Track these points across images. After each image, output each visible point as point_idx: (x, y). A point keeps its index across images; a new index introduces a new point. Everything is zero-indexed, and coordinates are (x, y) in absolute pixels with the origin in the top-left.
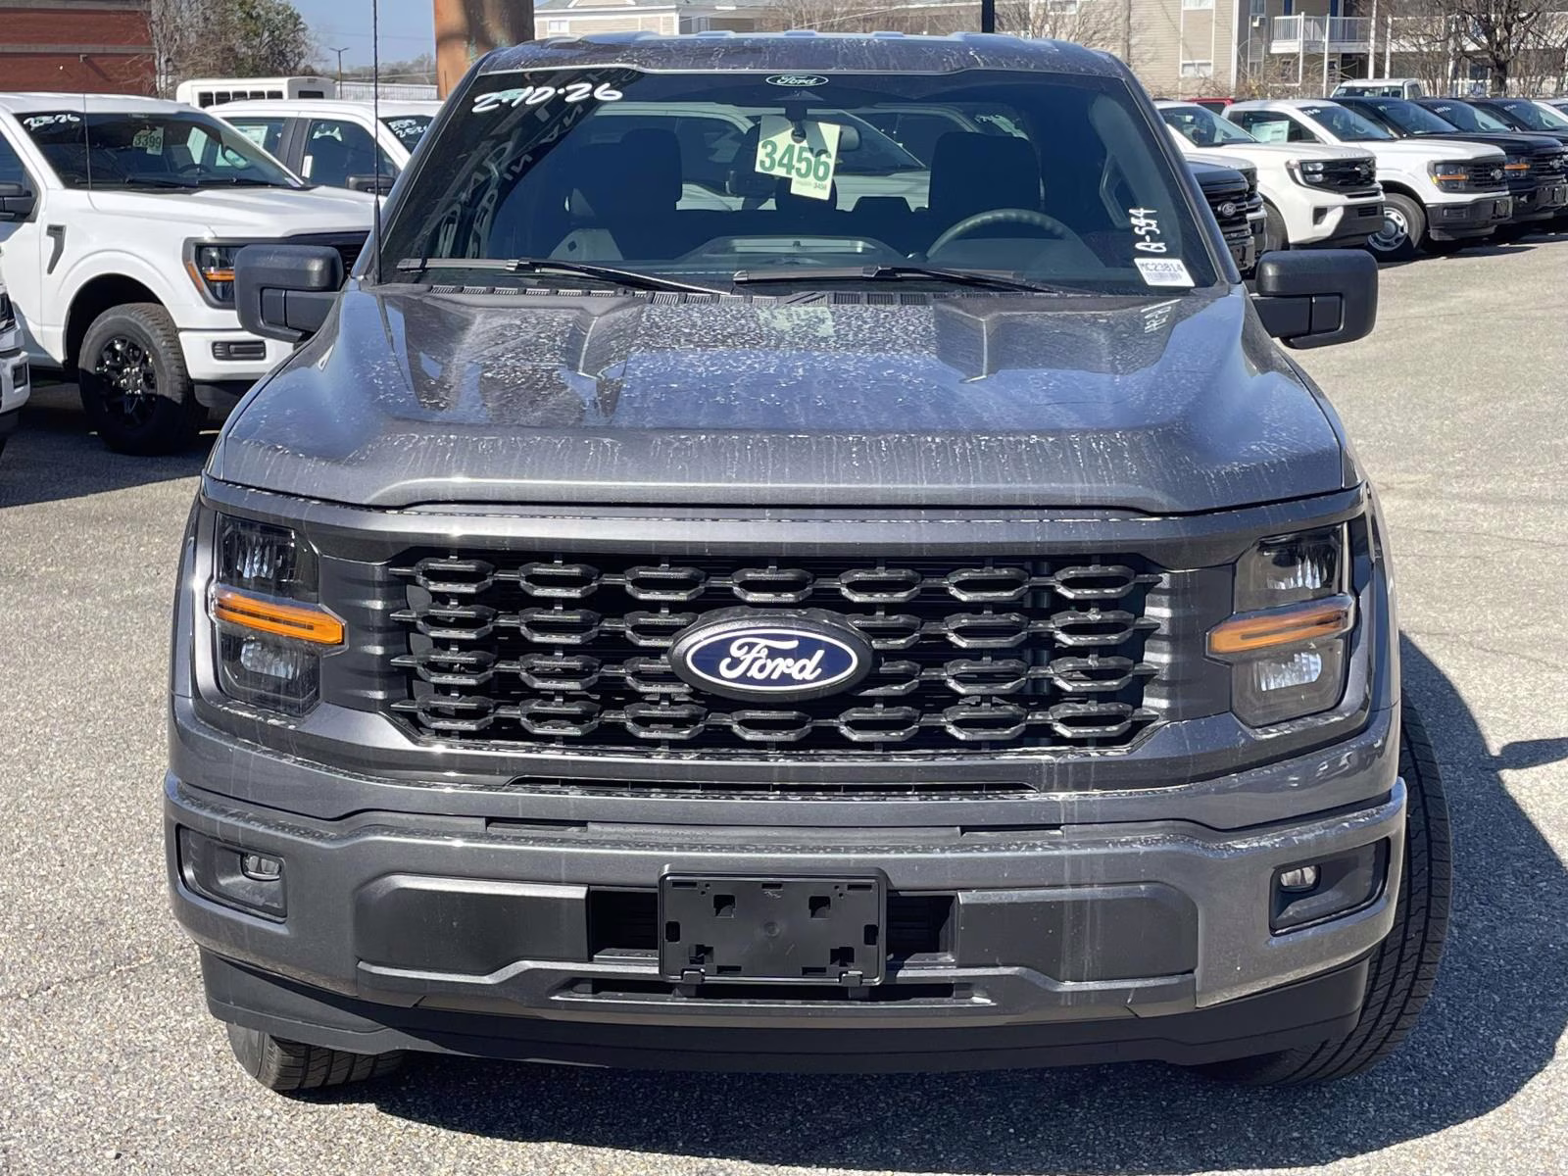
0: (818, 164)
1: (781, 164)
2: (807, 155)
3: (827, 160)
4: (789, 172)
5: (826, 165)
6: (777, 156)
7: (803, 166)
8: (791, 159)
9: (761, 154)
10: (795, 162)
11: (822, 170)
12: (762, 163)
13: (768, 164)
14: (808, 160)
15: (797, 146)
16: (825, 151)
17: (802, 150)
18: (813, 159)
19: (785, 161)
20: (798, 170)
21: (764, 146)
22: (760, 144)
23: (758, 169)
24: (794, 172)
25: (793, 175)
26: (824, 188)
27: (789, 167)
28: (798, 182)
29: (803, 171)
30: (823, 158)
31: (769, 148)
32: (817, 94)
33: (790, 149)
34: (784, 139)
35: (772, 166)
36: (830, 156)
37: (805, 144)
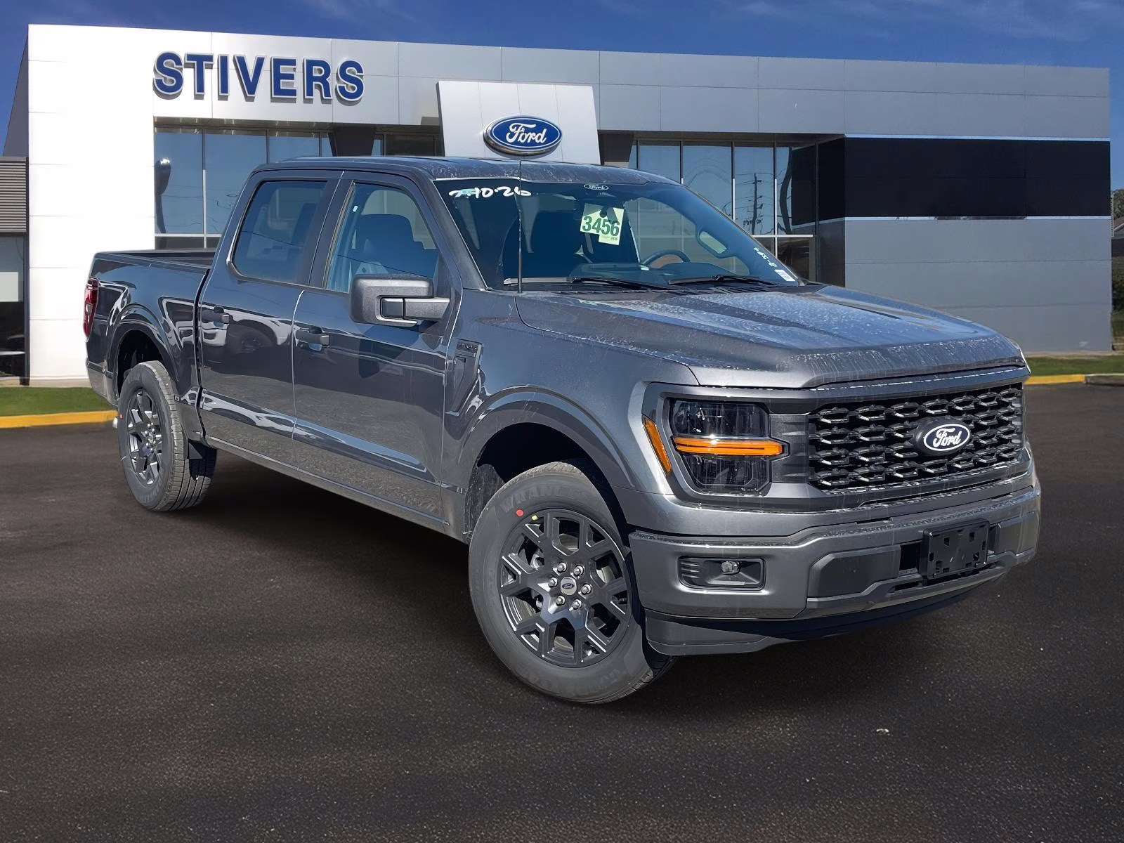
0: (613, 228)
1: (593, 228)
2: (607, 223)
3: (618, 226)
4: (598, 232)
5: (617, 229)
6: (592, 224)
7: (605, 229)
8: (599, 225)
9: (584, 223)
10: (601, 227)
11: (615, 230)
12: (584, 227)
13: (587, 228)
14: (608, 226)
15: (603, 219)
16: (617, 222)
17: (605, 221)
18: (610, 226)
19: (596, 226)
20: (603, 231)
21: (585, 219)
22: (583, 217)
23: (582, 230)
24: (600, 231)
25: (600, 233)
26: (616, 239)
27: (598, 229)
28: (602, 237)
29: (606, 231)
30: (616, 225)
31: (588, 220)
32: (610, 193)
33: (599, 220)
34: (596, 215)
35: (589, 229)
36: (619, 224)
37: (606, 218)
